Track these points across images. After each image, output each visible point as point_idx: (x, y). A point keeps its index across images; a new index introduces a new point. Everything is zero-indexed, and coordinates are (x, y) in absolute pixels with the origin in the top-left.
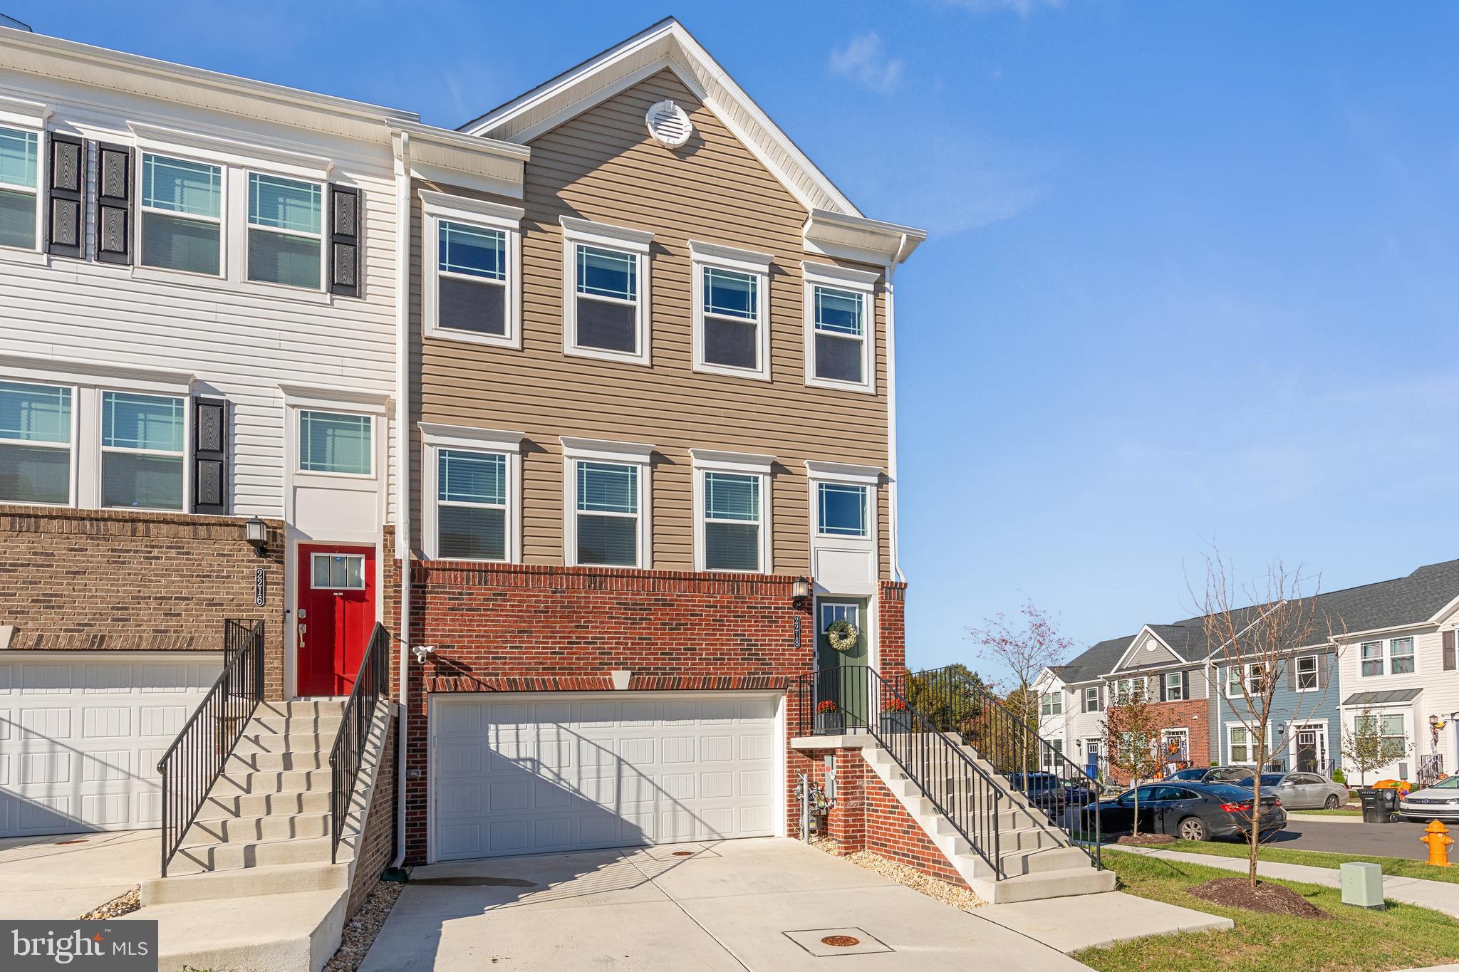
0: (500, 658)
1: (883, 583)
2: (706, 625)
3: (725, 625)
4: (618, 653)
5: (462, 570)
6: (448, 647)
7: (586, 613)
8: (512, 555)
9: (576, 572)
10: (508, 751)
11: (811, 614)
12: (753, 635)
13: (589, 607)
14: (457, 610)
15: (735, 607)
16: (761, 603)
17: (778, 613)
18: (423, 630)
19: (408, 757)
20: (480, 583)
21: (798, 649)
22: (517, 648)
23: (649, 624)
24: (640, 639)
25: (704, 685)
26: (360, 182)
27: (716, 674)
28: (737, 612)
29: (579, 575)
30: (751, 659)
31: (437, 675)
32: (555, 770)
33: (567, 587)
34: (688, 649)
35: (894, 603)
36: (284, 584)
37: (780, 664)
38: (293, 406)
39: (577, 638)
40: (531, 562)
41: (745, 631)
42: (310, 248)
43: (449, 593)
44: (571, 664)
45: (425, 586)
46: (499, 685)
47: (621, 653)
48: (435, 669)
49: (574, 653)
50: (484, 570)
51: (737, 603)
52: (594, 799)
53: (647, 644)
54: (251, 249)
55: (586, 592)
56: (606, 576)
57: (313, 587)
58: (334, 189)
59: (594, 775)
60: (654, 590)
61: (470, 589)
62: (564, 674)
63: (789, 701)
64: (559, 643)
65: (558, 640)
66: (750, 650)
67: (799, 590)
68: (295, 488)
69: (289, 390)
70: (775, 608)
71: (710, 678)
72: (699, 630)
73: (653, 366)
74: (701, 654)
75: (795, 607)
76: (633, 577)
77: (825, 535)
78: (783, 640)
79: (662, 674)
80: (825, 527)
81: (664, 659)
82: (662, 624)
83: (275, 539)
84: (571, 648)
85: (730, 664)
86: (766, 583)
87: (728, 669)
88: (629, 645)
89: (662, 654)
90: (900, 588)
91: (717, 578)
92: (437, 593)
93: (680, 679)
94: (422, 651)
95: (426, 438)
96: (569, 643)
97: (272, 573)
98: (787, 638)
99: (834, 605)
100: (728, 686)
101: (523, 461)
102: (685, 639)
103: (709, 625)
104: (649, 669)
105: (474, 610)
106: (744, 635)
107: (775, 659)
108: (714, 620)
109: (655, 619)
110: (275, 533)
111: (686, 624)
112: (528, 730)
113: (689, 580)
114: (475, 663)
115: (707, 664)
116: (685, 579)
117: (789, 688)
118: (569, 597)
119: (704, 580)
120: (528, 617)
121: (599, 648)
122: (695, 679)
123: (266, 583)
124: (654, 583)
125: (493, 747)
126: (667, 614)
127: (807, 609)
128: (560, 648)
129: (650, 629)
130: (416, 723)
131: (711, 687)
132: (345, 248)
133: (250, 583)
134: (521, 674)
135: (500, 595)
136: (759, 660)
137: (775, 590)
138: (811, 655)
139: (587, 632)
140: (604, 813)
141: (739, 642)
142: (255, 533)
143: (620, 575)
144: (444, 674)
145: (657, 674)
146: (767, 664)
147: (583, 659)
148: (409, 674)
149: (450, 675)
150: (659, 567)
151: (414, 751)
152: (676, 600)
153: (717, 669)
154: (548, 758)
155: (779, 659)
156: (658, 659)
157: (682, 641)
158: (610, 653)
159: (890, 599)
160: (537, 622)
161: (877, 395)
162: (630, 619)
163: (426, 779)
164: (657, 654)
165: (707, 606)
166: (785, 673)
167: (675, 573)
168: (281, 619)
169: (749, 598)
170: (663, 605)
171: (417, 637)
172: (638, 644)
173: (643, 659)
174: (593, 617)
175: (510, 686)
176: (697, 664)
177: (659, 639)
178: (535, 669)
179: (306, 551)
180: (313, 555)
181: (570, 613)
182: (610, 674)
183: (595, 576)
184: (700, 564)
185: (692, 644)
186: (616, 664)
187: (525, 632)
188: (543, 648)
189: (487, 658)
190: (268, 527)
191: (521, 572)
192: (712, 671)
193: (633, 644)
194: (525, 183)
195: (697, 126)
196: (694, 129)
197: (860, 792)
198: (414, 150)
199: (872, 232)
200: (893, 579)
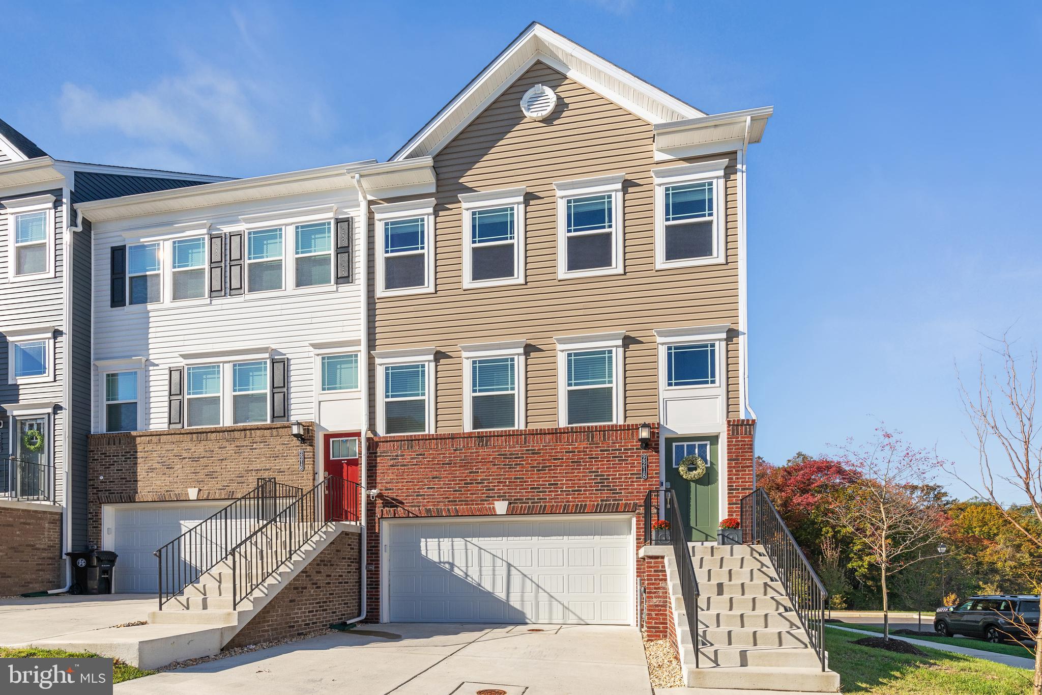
0: (421, 496)
1: (729, 422)
2: (566, 466)
3: (581, 465)
4: (499, 489)
5: (398, 441)
6: (390, 489)
7: (477, 462)
8: (430, 428)
9: (470, 436)
10: (433, 556)
11: (658, 452)
12: (605, 472)
13: (478, 459)
14: (395, 466)
15: (591, 451)
16: (612, 446)
17: (627, 453)
18: (376, 480)
19: (367, 557)
20: (408, 448)
21: (646, 480)
22: (432, 488)
23: (522, 467)
24: (515, 478)
25: (564, 510)
26: (351, 213)
27: (573, 501)
28: (592, 455)
29: (471, 437)
30: (604, 490)
31: (384, 507)
32: (464, 569)
33: (464, 447)
34: (552, 484)
35: (742, 438)
36: (314, 458)
37: (629, 493)
38: (318, 355)
39: (470, 480)
40: (441, 431)
41: (598, 468)
42: (325, 260)
43: (390, 456)
44: (467, 497)
45: (376, 453)
46: (420, 513)
47: (502, 489)
48: (382, 503)
49: (469, 491)
50: (411, 440)
51: (592, 448)
52: (490, 590)
53: (521, 482)
54: (297, 270)
55: (477, 449)
56: (490, 436)
57: (331, 458)
58: (338, 221)
59: (491, 573)
60: (525, 443)
61: (402, 452)
62: (462, 505)
63: (637, 521)
64: (459, 484)
65: (458, 482)
66: (603, 483)
67: (644, 434)
68: (320, 402)
69: (315, 346)
70: (625, 449)
71: (569, 505)
72: (560, 470)
73: (526, 283)
74: (562, 488)
75: (643, 447)
76: (510, 435)
77: (673, 387)
78: (631, 474)
79: (532, 503)
80: (673, 381)
81: (534, 492)
82: (532, 467)
83: (308, 433)
84: (467, 487)
85: (585, 494)
86: (617, 430)
87: (584, 498)
88: (507, 483)
89: (531, 488)
90: (748, 424)
91: (574, 430)
92: (383, 456)
93: (545, 506)
94: (374, 492)
95: (378, 361)
96: (465, 484)
97: (308, 452)
98: (635, 472)
99: (685, 444)
100: (584, 510)
101: (436, 366)
102: (549, 477)
103: (569, 466)
104: (522, 499)
105: (405, 466)
106: (598, 472)
107: (625, 489)
108: (572, 462)
109: (527, 464)
110: (308, 429)
111: (551, 466)
112: (446, 543)
113: (553, 434)
114: (406, 499)
115: (567, 495)
116: (549, 434)
117: (637, 511)
118: (465, 453)
119: (564, 433)
120: (439, 468)
121: (486, 486)
122: (557, 506)
123: (304, 458)
124: (525, 438)
125: (423, 553)
126: (536, 460)
127: (654, 448)
128: (459, 487)
129: (522, 471)
130: (372, 537)
131: (570, 511)
132: (343, 255)
133: (297, 459)
134: (434, 505)
135: (421, 455)
136: (611, 490)
137: (625, 436)
138: (658, 485)
139: (477, 476)
140: (498, 600)
141: (593, 477)
142: (295, 430)
143: (500, 435)
144: (388, 507)
145: (528, 503)
146: (617, 493)
147: (475, 494)
148: (368, 507)
149: (391, 507)
150: (531, 427)
151: (371, 554)
152: (542, 449)
153: (575, 498)
154: (460, 562)
155: (628, 489)
156: (529, 492)
157: (547, 479)
158: (494, 490)
159: (737, 434)
160: (444, 471)
161: (727, 263)
162: (508, 465)
163: (378, 571)
164: (528, 489)
165: (566, 452)
166: (632, 500)
167: (541, 430)
168: (312, 478)
169: (602, 444)
170: (533, 454)
171: (371, 484)
172: (514, 482)
173: (518, 492)
174: (482, 465)
175: (427, 513)
176: (559, 495)
177: (529, 478)
178: (443, 502)
179: (327, 437)
180: (331, 440)
181: (465, 465)
182: (494, 504)
183: (482, 437)
184: (563, 421)
185: (554, 481)
186: (498, 497)
187: (437, 478)
188: (448, 488)
189: (413, 496)
190: (304, 426)
191: (434, 439)
192: (571, 499)
193: (510, 482)
194: (438, 180)
195: (562, 95)
196: (559, 98)
197: (663, 593)
198: (365, 183)
199: (716, 126)
200: (742, 416)
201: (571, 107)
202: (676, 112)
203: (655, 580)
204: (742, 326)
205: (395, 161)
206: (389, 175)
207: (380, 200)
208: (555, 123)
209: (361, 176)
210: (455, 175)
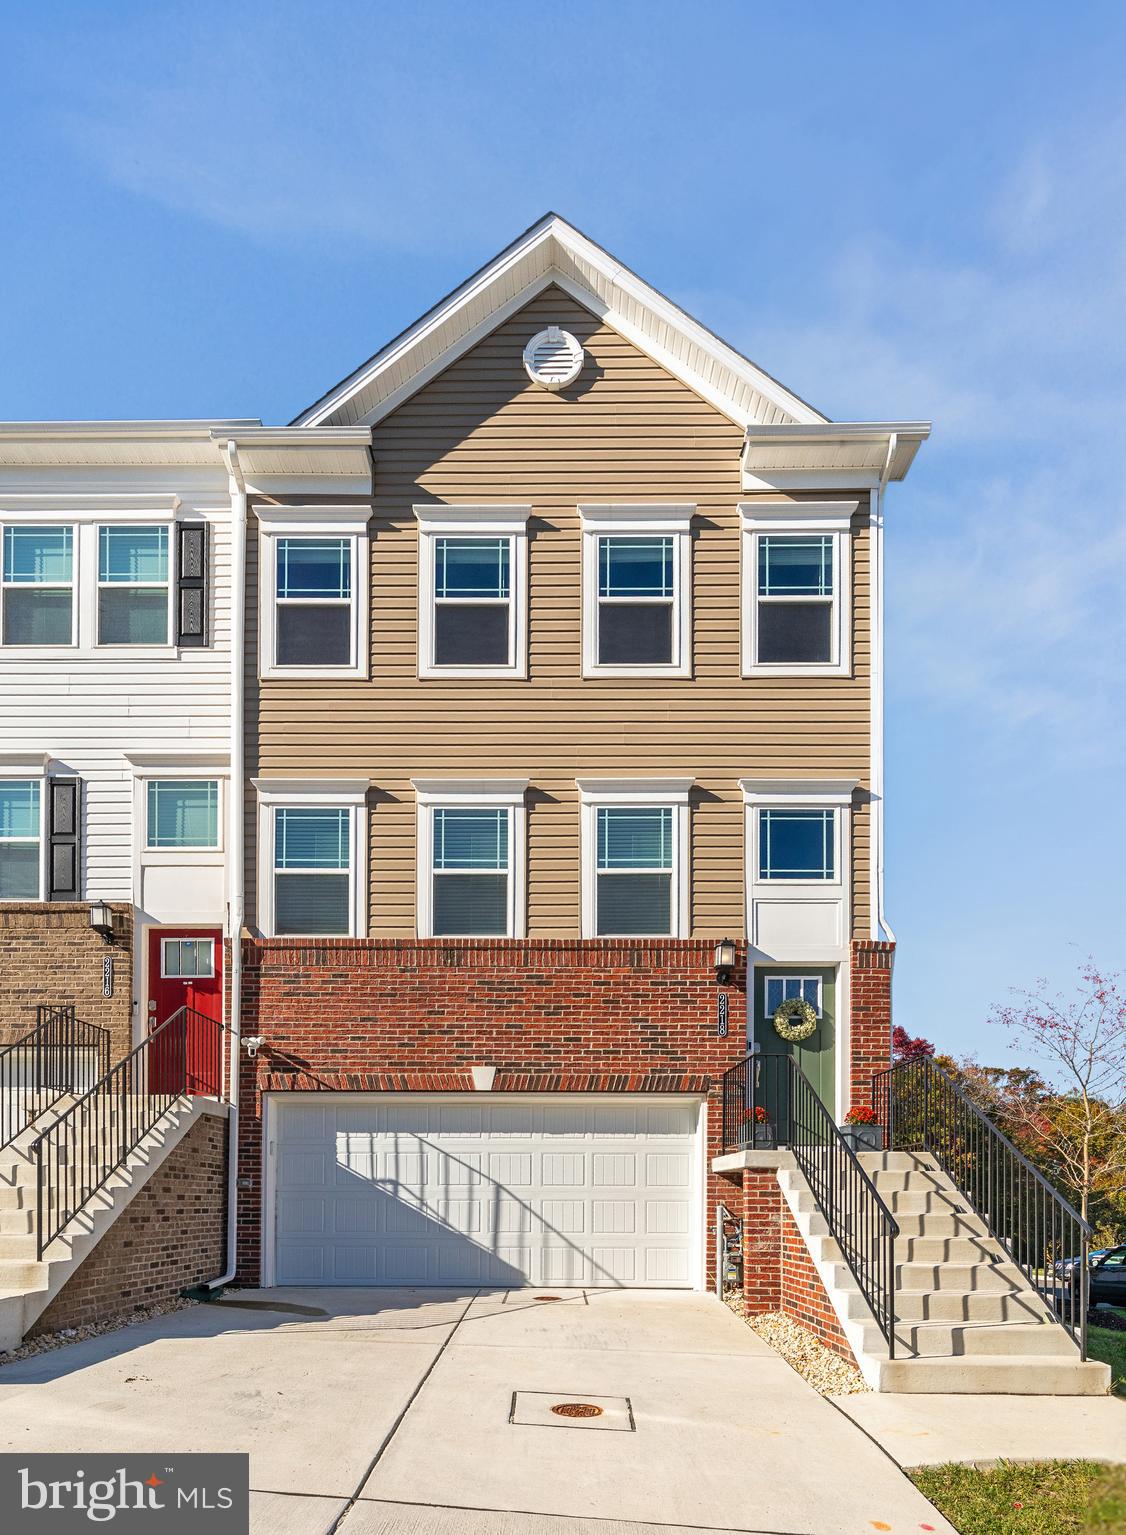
0: (340, 1051)
1: (855, 944)
2: (595, 1008)
3: (620, 1008)
4: (479, 1045)
5: (298, 949)
6: (283, 1038)
7: (442, 995)
8: (357, 928)
9: (429, 946)
11: (744, 990)
12: (659, 1020)
13: (444, 989)
14: (293, 995)
15: (635, 983)
16: (670, 977)
17: (696, 990)
18: (257, 1019)
19: (240, 1164)
20: (318, 963)
21: (724, 1038)
22: (359, 1038)
23: (520, 1007)
24: (508, 1026)
25: (590, 1085)
26: (209, 515)
27: (606, 1071)
28: (638, 990)
29: (433, 949)
30: (656, 1052)
31: (273, 1070)
33: (419, 965)
34: (570, 1039)
35: (874, 972)
36: (131, 974)
37: (697, 1059)
38: (141, 777)
39: (430, 1026)
40: (377, 935)
41: (648, 1014)
42: (156, 599)
43: (284, 975)
44: (422, 1058)
45: (259, 969)
46: (339, 1083)
47: (484, 1045)
48: (269, 1063)
49: (426, 1045)
50: (323, 947)
51: (638, 978)
53: (518, 1033)
54: (101, 611)
55: (441, 970)
56: (465, 949)
57: (163, 976)
58: (182, 528)
60: (526, 964)
61: (307, 970)
62: (414, 1071)
63: (710, 1108)
64: (409, 1032)
65: (407, 1029)
66: (654, 1038)
67: (725, 957)
68: (143, 868)
69: (136, 760)
70: (692, 984)
71: (599, 1077)
72: (585, 1014)
73: (529, 679)
74: (588, 1046)
75: (720, 981)
76: (500, 949)
77: (769, 881)
78: (702, 1027)
79: (536, 1071)
80: (769, 871)
81: (539, 1052)
82: (537, 1008)
83: (121, 924)
84: (423, 1039)
85: (626, 1059)
86: (679, 950)
87: (623, 1065)
88: (494, 1035)
89: (536, 1046)
90: (884, 950)
91: (609, 945)
92: (271, 975)
93: (559, 1077)
94: (255, 1041)
95: (262, 797)
96: (420, 1032)
97: (119, 961)
98: (708, 1023)
99: (784, 978)
100: (623, 1087)
101: (370, 814)
102: (566, 1026)
103: (599, 1008)
104: (520, 1065)
105: (311, 995)
106: (647, 1021)
107: (690, 1052)
108: (605, 1002)
109: (528, 1001)
110: (121, 918)
111: (569, 1007)
113: (573, 949)
114: (312, 1058)
115: (595, 1059)
116: (566, 949)
117: (710, 1091)
118: (421, 977)
119: (592, 949)
120: (373, 1002)
121: (457, 1039)
122: (579, 1077)
123: (114, 973)
124: (526, 955)
125: (342, 1158)
126: (543, 995)
127: (738, 983)
128: (410, 1039)
129: (521, 1014)
130: (249, 1125)
131: (600, 1088)
132: (192, 592)
133: (99, 973)
134: (364, 1070)
135: (341, 976)
136: (668, 1053)
137: (691, 959)
138: (743, 1047)
139: (442, 1020)
141: (639, 1030)
142: (98, 917)
143: (482, 948)
144: (279, 1070)
145: (529, 1071)
146: (678, 1059)
147: (437, 1052)
148: (241, 1069)
149: (286, 1071)
150: (535, 935)
151: (246, 1157)
152: (555, 977)
153: (609, 1065)
155: (695, 1052)
156: (531, 1052)
157: (562, 1029)
158: (470, 1045)
159: (868, 966)
160: (383, 1007)
161: (853, 678)
162: (495, 1001)
163: (259, 1190)
164: (529, 1046)
165: (596, 984)
166: (704, 1071)
167: (553, 941)
168: (127, 1011)
169: (654, 972)
170: (539, 983)
171: (249, 1027)
172: (506, 1033)
173: (512, 1052)
174: (450, 1001)
175: (351, 1085)
176: (582, 1059)
177: (532, 1026)
178: (380, 1064)
179: (156, 935)
180: (163, 941)
181: (421, 998)
182: (470, 1071)
183: (452, 949)
184: (589, 931)
185: (575, 1033)
186: (477, 1058)
187: (370, 1019)
188: (390, 1039)
189: (326, 1051)
190: (113, 911)
191: (365, 949)
192: (601, 1067)
193: (498, 1033)
194: (375, 474)
195: (594, 351)
196: (588, 357)
197: (774, 1231)
198: (246, 460)
199: (843, 442)
200: (874, 938)
201: (608, 374)
202: (781, 410)
203: (762, 1209)
204: (875, 786)
205: (303, 426)
206: (290, 452)
207: (270, 496)
208: (580, 399)
209: (239, 446)
210: (407, 467)
